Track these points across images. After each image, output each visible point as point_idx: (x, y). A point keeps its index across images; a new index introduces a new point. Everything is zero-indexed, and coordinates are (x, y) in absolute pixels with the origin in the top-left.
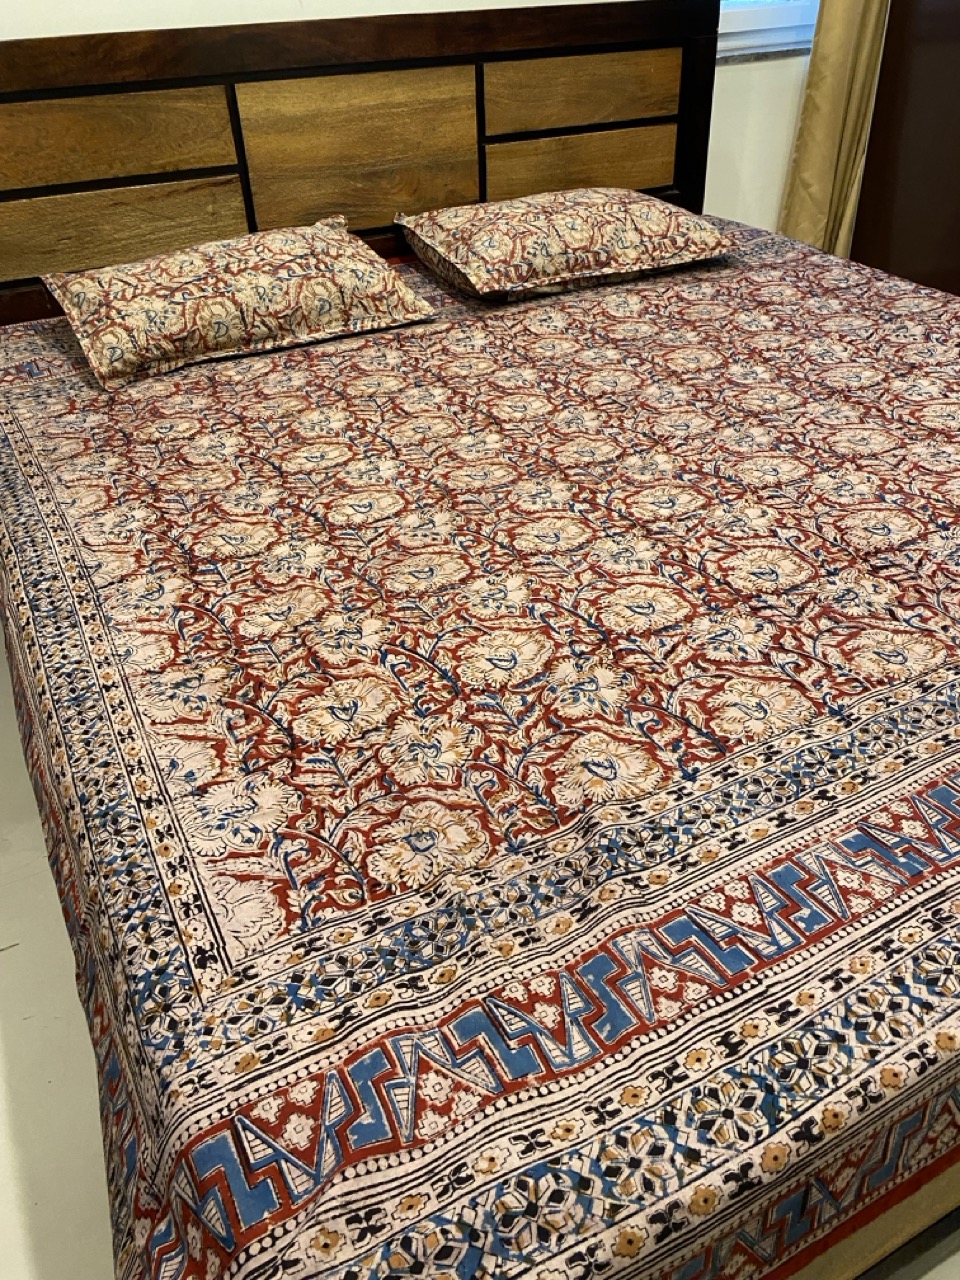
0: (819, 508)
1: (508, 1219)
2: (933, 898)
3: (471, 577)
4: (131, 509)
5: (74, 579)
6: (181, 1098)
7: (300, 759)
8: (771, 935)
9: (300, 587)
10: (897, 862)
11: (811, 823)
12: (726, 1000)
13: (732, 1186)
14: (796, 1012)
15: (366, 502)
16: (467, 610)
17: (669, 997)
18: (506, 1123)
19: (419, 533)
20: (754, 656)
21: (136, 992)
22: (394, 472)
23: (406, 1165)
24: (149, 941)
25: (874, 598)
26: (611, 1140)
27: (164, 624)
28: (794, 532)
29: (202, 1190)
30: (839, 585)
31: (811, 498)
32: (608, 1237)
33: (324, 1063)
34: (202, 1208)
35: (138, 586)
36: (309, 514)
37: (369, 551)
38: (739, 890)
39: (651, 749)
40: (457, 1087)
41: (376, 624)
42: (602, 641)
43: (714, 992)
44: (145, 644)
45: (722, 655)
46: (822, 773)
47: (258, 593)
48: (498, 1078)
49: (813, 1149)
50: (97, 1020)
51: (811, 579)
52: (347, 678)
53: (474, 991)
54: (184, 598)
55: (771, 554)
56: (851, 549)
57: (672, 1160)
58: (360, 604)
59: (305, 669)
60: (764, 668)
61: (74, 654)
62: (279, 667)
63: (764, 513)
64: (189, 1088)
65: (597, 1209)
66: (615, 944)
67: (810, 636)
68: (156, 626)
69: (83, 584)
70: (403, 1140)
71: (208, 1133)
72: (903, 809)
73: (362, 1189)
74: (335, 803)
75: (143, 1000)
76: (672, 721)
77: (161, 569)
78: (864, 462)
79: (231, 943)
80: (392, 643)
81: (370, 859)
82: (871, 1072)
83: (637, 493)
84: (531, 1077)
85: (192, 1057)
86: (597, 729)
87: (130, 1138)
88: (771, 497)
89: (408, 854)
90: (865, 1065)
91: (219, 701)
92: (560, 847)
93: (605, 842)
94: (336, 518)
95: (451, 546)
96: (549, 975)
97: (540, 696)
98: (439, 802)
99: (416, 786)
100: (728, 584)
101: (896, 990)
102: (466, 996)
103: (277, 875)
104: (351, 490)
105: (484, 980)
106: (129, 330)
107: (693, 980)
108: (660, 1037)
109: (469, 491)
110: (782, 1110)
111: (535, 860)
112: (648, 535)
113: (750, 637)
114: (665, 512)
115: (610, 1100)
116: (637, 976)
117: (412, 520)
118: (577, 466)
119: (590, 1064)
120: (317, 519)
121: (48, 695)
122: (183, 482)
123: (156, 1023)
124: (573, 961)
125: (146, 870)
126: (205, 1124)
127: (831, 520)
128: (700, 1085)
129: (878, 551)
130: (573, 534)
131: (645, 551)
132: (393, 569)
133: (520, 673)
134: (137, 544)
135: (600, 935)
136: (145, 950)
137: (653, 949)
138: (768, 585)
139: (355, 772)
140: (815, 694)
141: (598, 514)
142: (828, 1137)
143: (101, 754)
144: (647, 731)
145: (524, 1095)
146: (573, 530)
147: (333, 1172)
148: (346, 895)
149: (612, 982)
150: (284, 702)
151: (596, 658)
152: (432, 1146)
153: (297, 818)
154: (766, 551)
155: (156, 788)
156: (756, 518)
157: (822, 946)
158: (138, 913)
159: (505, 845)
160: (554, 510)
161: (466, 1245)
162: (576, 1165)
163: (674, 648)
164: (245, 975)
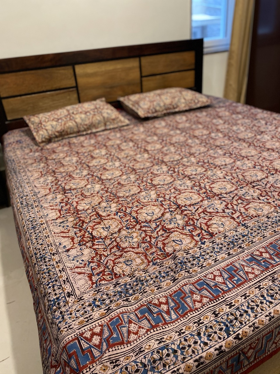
0: (237, 170)
1: (155, 361)
2: (272, 274)
3: (141, 192)
4: (48, 177)
5: (32, 196)
6: (64, 332)
7: (95, 241)
8: (227, 285)
9: (94, 196)
10: (262, 264)
11: (237, 255)
12: (214, 302)
13: (217, 352)
14: (234, 305)
15: (112, 173)
16: (140, 200)
17: (198, 302)
18: (153, 336)
19: (126, 180)
20: (220, 210)
21: (51, 304)
22: (119, 165)
23: (126, 348)
24: (54, 290)
25: (254, 194)
26: (182, 340)
27: (57, 207)
28: (231, 177)
29: (70, 357)
30: (244, 191)
31: (235, 168)
32: (182, 366)
33: (103, 322)
34: (70, 362)
35: (50, 197)
36: (96, 177)
37: (112, 186)
38: (217, 273)
39: (192, 236)
40: (140, 327)
41: (115, 205)
42: (177, 208)
43: (211, 300)
44: (52, 212)
45: (211, 210)
46: (240, 241)
47: (83, 198)
48: (151, 324)
49: (240, 342)
50: (40, 315)
51: (236, 190)
52: (107, 219)
53: (144, 302)
54: (63, 200)
55: (224, 183)
56: (247, 181)
57: (200, 345)
58: (110, 200)
59: (96, 217)
60: (223, 214)
61: (33, 216)
62: (89, 217)
63: (222, 172)
64: (66, 329)
65: (179, 358)
66: (183, 288)
67: (236, 205)
68: (55, 208)
69: (34, 197)
70: (125, 341)
71: (71, 341)
72: (263, 250)
73: (114, 354)
74: (104, 253)
75: (53, 306)
76: (198, 229)
77: (56, 192)
78: (249, 158)
79: (77, 291)
80: (119, 209)
81: (114, 267)
82: (255, 321)
83: (186, 168)
84: (160, 324)
85: (66, 321)
86: (177, 231)
87: (49, 346)
88: (224, 168)
89: (125, 266)
90: (254, 319)
91: (72, 227)
92: (167, 263)
93: (179, 261)
94: (103, 177)
95: (135, 184)
96: (165, 297)
97: (160, 223)
98: (133, 252)
99: (127, 248)
100: (212, 191)
101: (262, 298)
102: (142, 303)
103: (89, 272)
104: (108, 170)
105: (147, 299)
106: (47, 130)
107: (205, 297)
108: (196, 312)
109: (140, 169)
110: (231, 331)
111: (160, 267)
112: (190, 179)
113: (219, 206)
114: (194, 173)
115: (182, 329)
116: (189, 297)
117: (124, 177)
118: (169, 161)
119: (177, 320)
120: (98, 178)
121: (26, 227)
122: (62, 170)
123: (57, 312)
124: (171, 293)
125: (53, 272)
126: (70, 339)
127: (241, 174)
128: (207, 325)
129: (254, 181)
130: (169, 179)
131: (189, 183)
132: (119, 190)
133: (155, 217)
134: (50, 186)
135: (179, 286)
136: (53, 293)
137: (194, 289)
138: (224, 191)
139: (109, 245)
140: (237, 220)
141: (175, 174)
142: (244, 338)
143: (40, 242)
144: (191, 231)
145: (158, 329)
146: (169, 178)
147: (106, 350)
148: (108, 277)
149: (182, 298)
150: (90, 226)
151: (176, 212)
152: (133, 343)
153: (94, 257)
154: (223, 182)
155: (55, 250)
156: (219, 174)
157: (241, 287)
158: (51, 283)
159: (152, 263)
160: (163, 173)
161: (143, 369)
162: (173, 346)
163: (198, 209)
164: (81, 299)
